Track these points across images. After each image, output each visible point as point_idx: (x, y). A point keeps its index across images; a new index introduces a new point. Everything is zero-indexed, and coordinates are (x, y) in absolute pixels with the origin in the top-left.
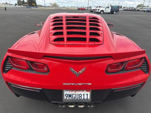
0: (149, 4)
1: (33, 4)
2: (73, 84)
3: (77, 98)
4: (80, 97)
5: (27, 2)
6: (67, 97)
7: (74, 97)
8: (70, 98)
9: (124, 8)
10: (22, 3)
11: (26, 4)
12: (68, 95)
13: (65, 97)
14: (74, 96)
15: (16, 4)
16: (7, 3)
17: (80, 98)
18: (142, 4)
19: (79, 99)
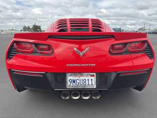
0: (150, 28)
1: (38, 30)
2: (77, 65)
3: (81, 84)
4: (84, 82)
5: (32, 28)
6: (71, 82)
7: (78, 83)
8: (74, 84)
9: (125, 31)
10: (27, 29)
11: (31, 29)
12: (71, 80)
13: (69, 83)
14: (78, 81)
15: (21, 30)
16: (12, 29)
17: (85, 84)
18: (143, 28)
19: (83, 85)
